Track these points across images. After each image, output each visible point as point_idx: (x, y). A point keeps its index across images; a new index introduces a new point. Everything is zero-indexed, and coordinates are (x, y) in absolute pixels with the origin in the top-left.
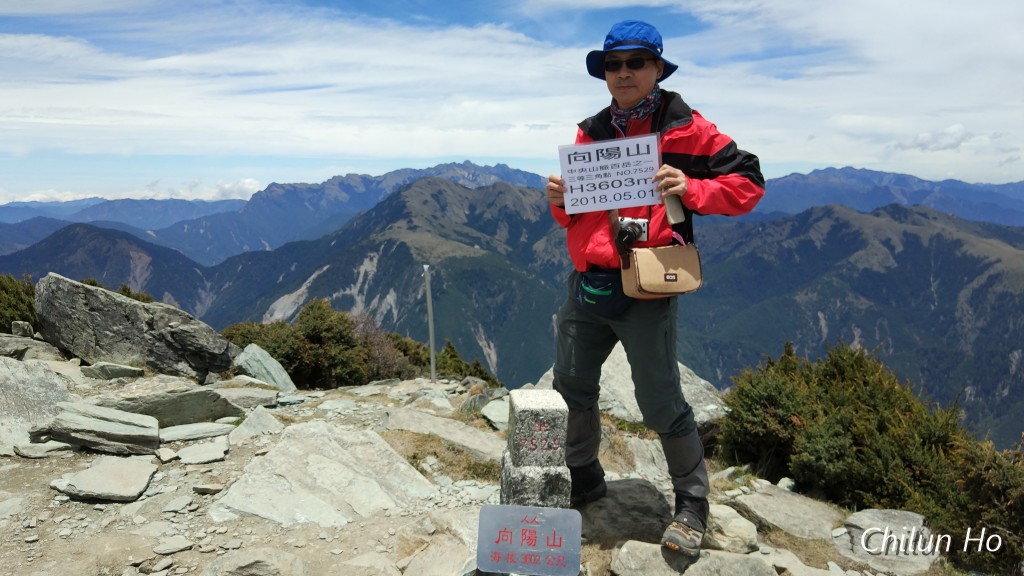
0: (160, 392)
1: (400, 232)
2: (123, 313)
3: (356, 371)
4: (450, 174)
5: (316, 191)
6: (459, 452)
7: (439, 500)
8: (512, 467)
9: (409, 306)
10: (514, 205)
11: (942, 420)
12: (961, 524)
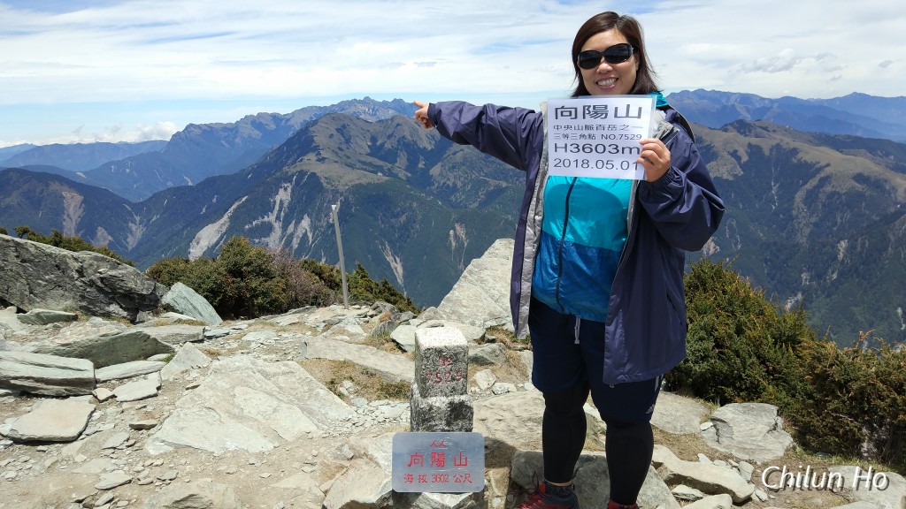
0: (93, 337)
1: (310, 163)
2: (53, 262)
3: (276, 300)
4: (352, 110)
5: (231, 130)
6: (372, 375)
7: (356, 420)
8: (420, 399)
9: (322, 230)
10: (411, 136)
11: (790, 322)
12: (809, 414)
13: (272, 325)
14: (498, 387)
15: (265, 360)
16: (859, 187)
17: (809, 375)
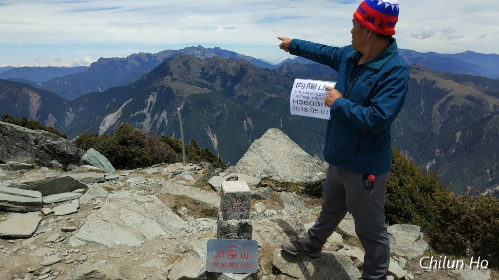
0: (42, 178)
2: (21, 136)
3: (145, 159)
4: (191, 52)
5: (123, 62)
6: (198, 204)
8: (223, 220)
9: (173, 118)
10: (224, 68)
11: (429, 180)
12: (438, 231)
13: (143, 173)
14: (267, 212)
15: (138, 194)
16: (468, 103)
17: (439, 210)
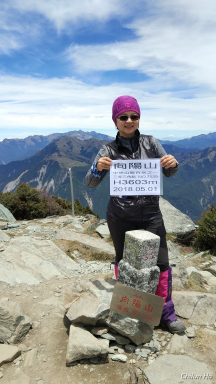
1: (55, 157)
3: (41, 212)
4: (73, 135)
5: (22, 142)
6: (88, 248)
7: (80, 270)
10: (98, 147)
13: (39, 223)
15: (36, 239)
